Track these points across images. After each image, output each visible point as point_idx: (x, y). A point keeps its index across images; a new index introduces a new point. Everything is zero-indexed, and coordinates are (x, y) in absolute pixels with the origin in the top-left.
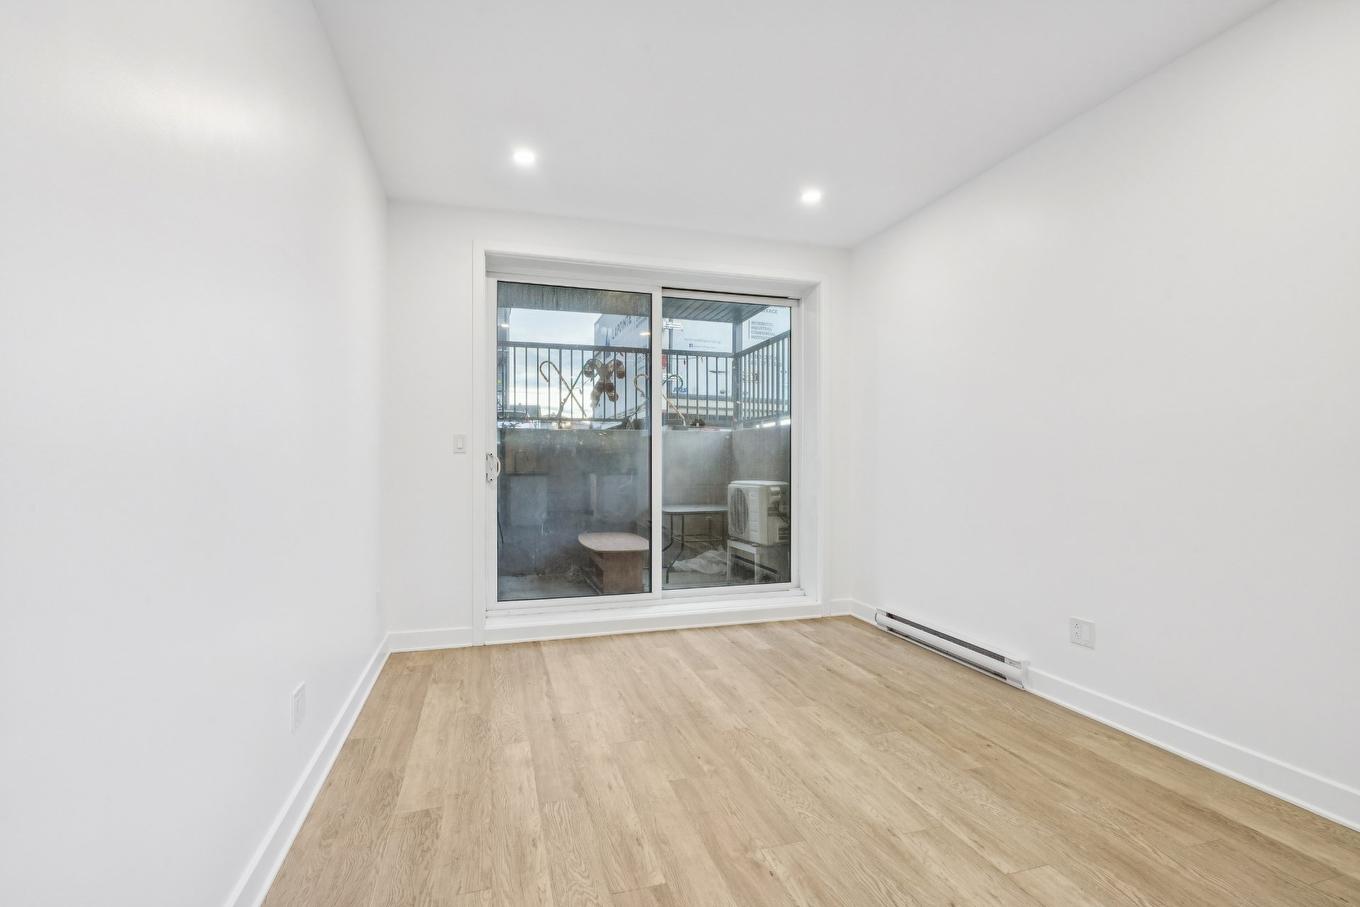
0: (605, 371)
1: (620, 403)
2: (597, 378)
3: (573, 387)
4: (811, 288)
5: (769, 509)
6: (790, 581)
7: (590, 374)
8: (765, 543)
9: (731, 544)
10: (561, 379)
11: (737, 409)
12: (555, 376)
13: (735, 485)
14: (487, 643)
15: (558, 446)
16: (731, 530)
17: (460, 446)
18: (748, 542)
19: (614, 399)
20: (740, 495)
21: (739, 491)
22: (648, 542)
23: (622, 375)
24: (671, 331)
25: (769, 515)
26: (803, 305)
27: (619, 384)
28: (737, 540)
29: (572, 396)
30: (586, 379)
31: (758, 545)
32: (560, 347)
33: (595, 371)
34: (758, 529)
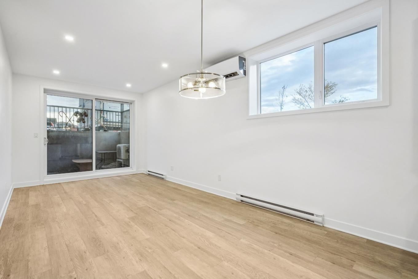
0: (81, 115)
1: (86, 124)
2: (79, 117)
3: (70, 119)
4: (134, 101)
5: (126, 151)
6: (129, 166)
7: (76, 115)
8: (125, 158)
9: (118, 160)
10: (66, 116)
11: (122, 126)
12: (64, 115)
13: (118, 145)
14: (44, 184)
15: (66, 136)
16: (118, 157)
17: (36, 136)
18: (121, 159)
19: (84, 122)
20: (120, 148)
21: (119, 147)
22: (91, 160)
23: (87, 116)
24: (103, 103)
25: (126, 152)
26: (132, 104)
27: (86, 118)
28: (119, 159)
29: (70, 121)
30: (75, 116)
31: (123, 159)
32: (66, 107)
33: (78, 115)
34: (123, 155)
